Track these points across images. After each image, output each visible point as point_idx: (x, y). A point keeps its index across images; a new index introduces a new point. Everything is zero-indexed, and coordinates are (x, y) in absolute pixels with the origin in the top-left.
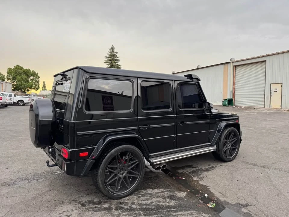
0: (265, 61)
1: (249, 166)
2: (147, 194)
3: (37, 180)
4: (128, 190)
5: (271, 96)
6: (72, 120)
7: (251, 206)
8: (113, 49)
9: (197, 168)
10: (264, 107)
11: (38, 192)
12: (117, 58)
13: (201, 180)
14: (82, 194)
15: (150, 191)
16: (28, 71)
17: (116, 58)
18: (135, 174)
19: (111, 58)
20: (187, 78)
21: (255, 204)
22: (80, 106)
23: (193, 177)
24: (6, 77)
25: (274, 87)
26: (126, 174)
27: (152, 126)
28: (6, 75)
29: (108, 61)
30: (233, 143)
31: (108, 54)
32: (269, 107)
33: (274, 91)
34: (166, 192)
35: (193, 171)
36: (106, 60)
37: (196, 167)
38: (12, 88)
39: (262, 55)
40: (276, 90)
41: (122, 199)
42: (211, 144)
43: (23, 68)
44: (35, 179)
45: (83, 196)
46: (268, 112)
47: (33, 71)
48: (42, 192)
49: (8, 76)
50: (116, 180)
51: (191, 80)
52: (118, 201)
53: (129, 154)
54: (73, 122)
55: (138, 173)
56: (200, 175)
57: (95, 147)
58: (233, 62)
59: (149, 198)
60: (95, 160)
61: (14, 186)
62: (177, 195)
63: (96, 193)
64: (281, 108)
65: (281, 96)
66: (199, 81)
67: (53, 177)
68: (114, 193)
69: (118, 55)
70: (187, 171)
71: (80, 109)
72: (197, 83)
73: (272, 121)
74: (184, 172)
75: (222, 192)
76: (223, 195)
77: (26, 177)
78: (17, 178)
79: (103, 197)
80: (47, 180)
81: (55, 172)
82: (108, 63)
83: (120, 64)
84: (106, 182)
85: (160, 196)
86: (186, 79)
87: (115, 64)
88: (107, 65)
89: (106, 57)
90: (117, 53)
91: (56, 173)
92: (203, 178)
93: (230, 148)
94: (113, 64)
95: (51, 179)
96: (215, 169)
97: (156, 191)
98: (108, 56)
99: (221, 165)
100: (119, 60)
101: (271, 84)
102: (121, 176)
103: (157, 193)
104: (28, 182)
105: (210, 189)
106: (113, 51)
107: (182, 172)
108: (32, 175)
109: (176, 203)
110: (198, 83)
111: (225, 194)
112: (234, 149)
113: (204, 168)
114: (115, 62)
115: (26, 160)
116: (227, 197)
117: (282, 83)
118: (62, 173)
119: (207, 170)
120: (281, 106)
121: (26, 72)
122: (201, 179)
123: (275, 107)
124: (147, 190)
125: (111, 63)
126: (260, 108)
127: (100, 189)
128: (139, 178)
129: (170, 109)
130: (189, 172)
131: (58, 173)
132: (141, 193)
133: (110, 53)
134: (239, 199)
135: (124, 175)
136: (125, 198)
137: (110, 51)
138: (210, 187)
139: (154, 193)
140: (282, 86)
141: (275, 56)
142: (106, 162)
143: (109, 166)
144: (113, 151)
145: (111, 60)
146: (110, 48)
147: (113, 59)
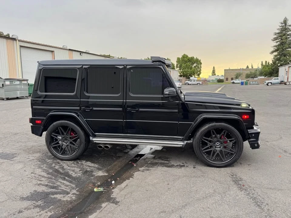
8: (285, 22)
16: (192, 58)
17: (289, 33)
19: (281, 33)
24: (175, 66)
28: (175, 64)
29: (278, 37)
31: (278, 29)
36: (275, 36)
38: (179, 74)
43: (188, 56)
47: (196, 58)
49: (177, 64)
82: (277, 40)
87: (288, 40)
88: (276, 43)
89: (276, 34)
94: (285, 40)
98: (278, 31)
106: (286, 25)
114: (288, 38)
121: (190, 59)
133: (281, 27)
137: (281, 25)
145: (281, 36)
146: (282, 21)
147: (284, 35)
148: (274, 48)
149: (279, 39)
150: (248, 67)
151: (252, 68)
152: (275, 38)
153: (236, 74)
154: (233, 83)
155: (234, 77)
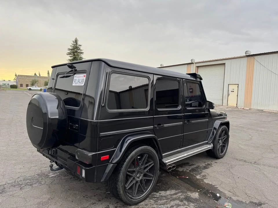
0: (224, 64)
1: (241, 163)
2: (162, 196)
3: (31, 185)
4: (144, 194)
5: (228, 95)
6: (94, 119)
7: (264, 204)
8: (76, 41)
9: (195, 166)
10: (222, 105)
11: (39, 200)
12: (81, 51)
13: (204, 179)
14: (92, 201)
15: (163, 193)
17: (79, 51)
18: (150, 177)
19: (74, 50)
20: (191, 77)
21: (267, 202)
22: (103, 103)
23: (195, 175)
25: (231, 88)
26: (142, 178)
27: (165, 125)
29: (71, 53)
30: (224, 141)
31: (71, 46)
32: (226, 105)
33: (231, 91)
34: (179, 193)
35: (192, 169)
36: (69, 52)
37: (193, 165)
39: (222, 58)
40: (233, 90)
41: (140, 204)
42: (208, 142)
44: (28, 184)
45: (95, 203)
46: (227, 109)
48: (44, 201)
50: (134, 184)
51: (194, 79)
52: (136, 207)
53: (147, 155)
54: (95, 122)
55: (153, 176)
56: (201, 173)
57: (115, 150)
58: (195, 63)
59: (167, 201)
60: (116, 164)
61: (4, 195)
62: (190, 196)
63: (107, 198)
64: (237, 106)
65: (237, 96)
66: (201, 80)
67: (48, 181)
68: (133, 199)
69: (81, 48)
70: (187, 169)
71: (104, 106)
72: (199, 82)
73: (236, 118)
74: (184, 171)
75: (230, 191)
76: (234, 194)
77: (15, 182)
78: (4, 183)
79: (117, 203)
80: (42, 185)
81: (49, 174)
82: (71, 55)
83: (83, 57)
84: (126, 187)
85: (176, 199)
86: (189, 77)
87: (78, 56)
88: (70, 57)
89: (69, 49)
90: (80, 46)
91: (50, 176)
92: (206, 176)
93: (222, 145)
94: (76, 57)
95: (47, 183)
96: (213, 166)
97: (168, 192)
98: (71, 48)
99: (215, 162)
100: (82, 53)
101: (229, 85)
102: (138, 179)
103: (171, 195)
104: (21, 189)
105: (218, 188)
106: (76, 44)
107: (182, 170)
108: (22, 179)
109: (196, 205)
110: (201, 82)
111: (234, 193)
112: (224, 146)
113: (201, 165)
114: (78, 55)
115: (5, 161)
116: (238, 196)
117: (238, 84)
118: (57, 175)
119: (205, 168)
120: (237, 104)
122: (204, 177)
123: (231, 106)
124: (160, 192)
125: (74, 55)
126: (219, 105)
127: (120, 196)
128: (154, 180)
129: (179, 107)
130: (189, 171)
131: (52, 176)
132: (155, 196)
133: (73, 45)
134: (250, 198)
135: (141, 178)
136: (142, 203)
137: (73, 43)
138: (216, 185)
139: (167, 195)
140: (238, 87)
141: (233, 60)
142: (127, 165)
143: (129, 170)
144: (133, 153)
145: (74, 53)
146: (74, 40)
147: (76, 52)
148: (69, 61)
149: (72, 54)
150: (35, 74)
151: (40, 75)
152: (69, 53)
153: (32, 81)
154: (30, 89)
155: (29, 84)
